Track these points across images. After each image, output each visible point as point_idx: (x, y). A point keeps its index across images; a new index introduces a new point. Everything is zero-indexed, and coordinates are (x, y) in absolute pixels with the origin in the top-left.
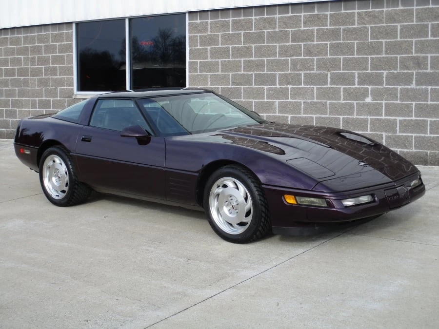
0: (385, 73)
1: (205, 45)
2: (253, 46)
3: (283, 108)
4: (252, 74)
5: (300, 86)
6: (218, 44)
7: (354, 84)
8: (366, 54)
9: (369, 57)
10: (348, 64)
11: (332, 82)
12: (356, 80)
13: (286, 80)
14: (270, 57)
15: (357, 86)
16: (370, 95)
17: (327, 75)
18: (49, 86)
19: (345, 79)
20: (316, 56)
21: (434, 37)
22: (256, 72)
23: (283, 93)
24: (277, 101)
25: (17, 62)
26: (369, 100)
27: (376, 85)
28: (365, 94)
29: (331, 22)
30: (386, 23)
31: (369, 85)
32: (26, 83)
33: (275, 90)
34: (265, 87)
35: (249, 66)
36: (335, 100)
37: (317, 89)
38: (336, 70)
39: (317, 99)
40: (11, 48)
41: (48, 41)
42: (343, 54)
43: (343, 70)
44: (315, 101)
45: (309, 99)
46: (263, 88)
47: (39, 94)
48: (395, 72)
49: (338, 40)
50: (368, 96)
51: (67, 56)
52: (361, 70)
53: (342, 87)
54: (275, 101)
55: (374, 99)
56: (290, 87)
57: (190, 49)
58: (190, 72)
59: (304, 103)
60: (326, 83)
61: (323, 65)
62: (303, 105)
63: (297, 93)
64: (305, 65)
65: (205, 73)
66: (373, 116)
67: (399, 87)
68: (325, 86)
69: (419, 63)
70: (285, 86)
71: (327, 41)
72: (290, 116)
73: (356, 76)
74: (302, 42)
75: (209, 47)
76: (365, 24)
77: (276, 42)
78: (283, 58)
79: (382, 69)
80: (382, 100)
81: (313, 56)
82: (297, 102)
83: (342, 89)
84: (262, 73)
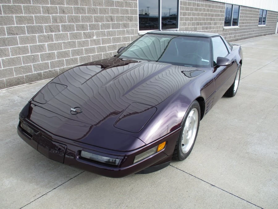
0: (100, 23)
3: (51, 47)
4: (24, 27)
5: (60, 33)
7: (88, 30)
9: (93, 15)
10: (84, 19)
11: (77, 30)
12: (89, 28)
13: (50, 29)
14: (37, 14)
16: (95, 35)
17: (74, 25)
19: (83, 27)
20: (67, 14)
21: (116, 7)
22: (27, 25)
23: (50, 38)
24: (46, 43)
26: (95, 38)
27: (97, 30)
28: (93, 35)
31: (95, 30)
33: (44, 36)
34: (37, 35)
36: (79, 39)
37: (70, 34)
38: (78, 22)
39: (70, 39)
42: (81, 13)
43: (82, 22)
44: (69, 41)
45: (66, 40)
46: (35, 36)
48: (104, 23)
49: (78, 5)
52: (90, 22)
54: (45, 43)
55: (97, 37)
56: (53, 34)
59: (63, 42)
60: (74, 30)
61: (71, 19)
63: (58, 37)
64: (62, 20)
66: (97, 45)
67: (106, 30)
68: (74, 32)
69: (112, 19)
70: (50, 33)
71: (72, 5)
72: (56, 52)
73: (88, 25)
74: (57, 5)
77: (40, 4)
78: (46, 15)
79: (99, 22)
80: (100, 37)
81: (65, 14)
82: (59, 43)
83: (82, 33)
84: (32, 25)
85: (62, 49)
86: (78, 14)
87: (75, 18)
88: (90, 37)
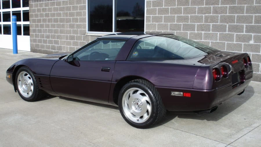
1: (155, 7)
2: (183, 7)
4: (181, 24)
5: (209, 32)
6: (162, 6)
7: (243, 32)
8: (252, 13)
9: (254, 15)
10: (240, 19)
11: (229, 31)
12: (245, 29)
13: (201, 28)
14: (192, 14)
15: (244, 33)
16: (253, 39)
17: (226, 26)
18: (74, 28)
19: (237, 29)
20: (220, 14)
22: (183, 23)
25: (59, 15)
26: (252, 42)
27: (257, 33)
28: (250, 38)
31: (253, 33)
32: (63, 26)
33: (195, 34)
34: (189, 32)
35: (180, 19)
36: (231, 41)
37: (220, 34)
38: (232, 23)
39: (219, 40)
40: (56, 7)
41: (74, 4)
42: (237, 13)
43: (237, 23)
44: (218, 41)
45: (214, 40)
46: (187, 33)
47: (69, 32)
49: (234, 4)
50: (252, 40)
51: (83, 12)
52: (248, 23)
53: (235, 34)
55: (255, 42)
56: (203, 32)
57: (147, 9)
58: (146, 22)
59: (211, 42)
60: (225, 31)
61: (224, 19)
62: (210, 44)
63: (207, 36)
64: (213, 20)
65: (154, 23)
66: (254, 52)
68: (225, 33)
70: (201, 32)
71: (227, 5)
73: (245, 27)
74: (212, 5)
75: (157, 8)
77: (196, 5)
78: (200, 15)
80: (260, 43)
81: (218, 14)
82: (207, 42)
84: (187, 23)
87: (228, 18)
88: (244, 41)
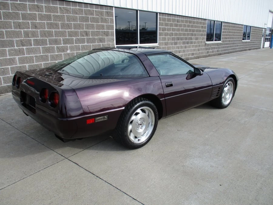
0: (74, 38)
3: (22, 61)
5: (32, 47)
7: (61, 44)
8: (65, 29)
10: (57, 34)
11: (50, 44)
12: (62, 42)
14: (8, 29)
15: (62, 45)
16: (69, 49)
17: (46, 40)
19: (56, 42)
21: (91, 22)
23: (21, 52)
24: (17, 57)
26: (69, 52)
27: (71, 44)
28: (67, 49)
29: (45, 10)
30: (73, 14)
31: (68, 44)
33: (15, 50)
34: (7, 49)
36: (53, 53)
37: (42, 48)
38: (51, 37)
42: (54, 29)
43: (55, 37)
44: (42, 54)
45: (38, 54)
46: (5, 50)
48: (79, 38)
49: (50, 21)
52: (64, 37)
53: (56, 46)
54: (15, 57)
55: (71, 51)
56: (25, 48)
59: (35, 56)
60: (47, 44)
61: (44, 34)
62: (34, 58)
63: (30, 51)
64: (33, 35)
67: (81, 45)
68: (46, 46)
69: (87, 34)
70: (22, 47)
71: (45, 21)
72: (27, 65)
73: (62, 40)
74: (29, 20)
76: (64, 14)
77: (11, 19)
78: (17, 30)
79: (73, 36)
80: (74, 51)
81: (38, 29)
82: (31, 56)
83: (55, 47)
84: (3, 39)
85: (33, 62)
86: (51, 28)
87: (47, 33)
88: (63, 51)
